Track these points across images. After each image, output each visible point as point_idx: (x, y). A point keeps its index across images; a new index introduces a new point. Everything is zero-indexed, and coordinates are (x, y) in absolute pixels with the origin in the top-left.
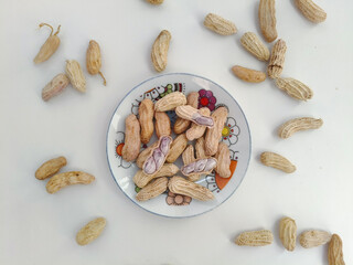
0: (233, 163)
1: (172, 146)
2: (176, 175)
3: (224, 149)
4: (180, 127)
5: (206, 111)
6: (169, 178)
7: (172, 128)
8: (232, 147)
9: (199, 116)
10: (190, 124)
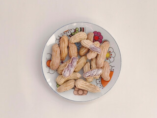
0: (112, 73)
1: (78, 62)
2: (80, 78)
3: (107, 65)
4: (83, 52)
5: (97, 43)
6: (75, 80)
7: (78, 52)
8: (111, 64)
9: (93, 46)
10: (89, 51)
